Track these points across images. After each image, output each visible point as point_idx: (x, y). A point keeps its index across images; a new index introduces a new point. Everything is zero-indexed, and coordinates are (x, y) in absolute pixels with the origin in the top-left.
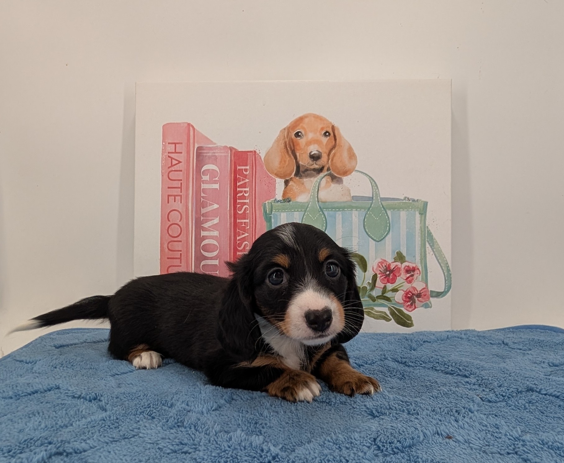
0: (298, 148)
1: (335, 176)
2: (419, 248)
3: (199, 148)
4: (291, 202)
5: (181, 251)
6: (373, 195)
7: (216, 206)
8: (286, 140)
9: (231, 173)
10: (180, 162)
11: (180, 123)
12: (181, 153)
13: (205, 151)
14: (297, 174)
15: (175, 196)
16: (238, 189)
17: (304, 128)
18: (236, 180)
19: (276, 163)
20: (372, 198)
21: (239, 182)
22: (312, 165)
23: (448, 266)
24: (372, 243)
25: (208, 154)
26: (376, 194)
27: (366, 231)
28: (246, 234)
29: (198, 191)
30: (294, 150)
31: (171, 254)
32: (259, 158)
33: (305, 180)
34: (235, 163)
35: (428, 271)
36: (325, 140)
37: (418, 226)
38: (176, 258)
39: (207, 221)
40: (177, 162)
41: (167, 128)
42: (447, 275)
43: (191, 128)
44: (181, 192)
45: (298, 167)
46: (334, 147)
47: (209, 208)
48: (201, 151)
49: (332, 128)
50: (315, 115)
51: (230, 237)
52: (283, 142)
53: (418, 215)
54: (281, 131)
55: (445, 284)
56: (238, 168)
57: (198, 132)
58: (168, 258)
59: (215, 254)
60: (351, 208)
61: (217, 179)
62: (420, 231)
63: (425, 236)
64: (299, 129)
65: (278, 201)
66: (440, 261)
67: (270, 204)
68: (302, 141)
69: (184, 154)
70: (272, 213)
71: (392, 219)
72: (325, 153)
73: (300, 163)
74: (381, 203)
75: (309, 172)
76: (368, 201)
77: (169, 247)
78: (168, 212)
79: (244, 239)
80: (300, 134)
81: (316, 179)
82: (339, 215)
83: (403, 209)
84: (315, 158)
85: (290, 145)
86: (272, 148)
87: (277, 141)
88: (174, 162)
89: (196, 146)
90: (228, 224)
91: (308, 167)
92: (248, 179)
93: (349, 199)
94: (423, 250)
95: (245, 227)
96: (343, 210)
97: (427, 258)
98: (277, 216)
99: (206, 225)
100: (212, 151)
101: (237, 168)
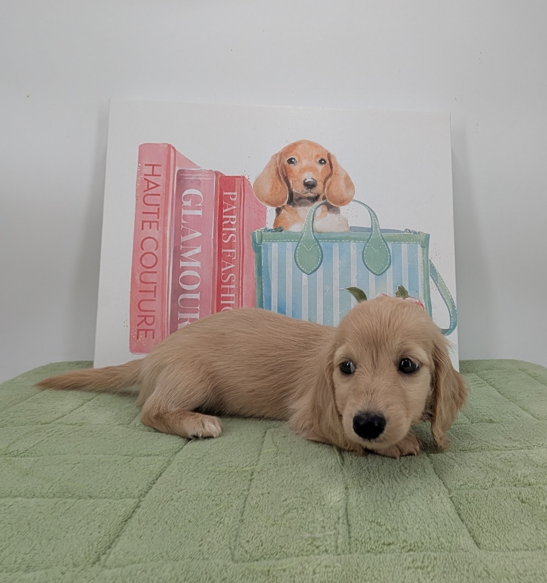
0: (291, 175)
1: (332, 205)
2: (422, 283)
3: (180, 172)
4: (283, 232)
5: (156, 283)
6: (372, 226)
7: (198, 234)
8: (278, 166)
9: (216, 199)
10: (157, 185)
11: (158, 144)
12: (160, 176)
13: (187, 175)
14: (291, 201)
15: (151, 222)
16: (224, 217)
17: (297, 155)
18: (221, 207)
19: (267, 189)
20: (372, 229)
21: (226, 208)
22: (306, 193)
23: (453, 302)
24: (372, 276)
25: (191, 178)
26: (375, 225)
27: (365, 264)
28: (233, 266)
29: (178, 217)
30: (287, 177)
31: (144, 287)
32: (248, 183)
33: (299, 208)
34: (220, 188)
35: (432, 307)
36: (320, 168)
37: (420, 260)
38: (150, 291)
39: (187, 251)
40: (155, 185)
41: (144, 149)
42: (452, 311)
43: (172, 149)
44: (158, 218)
45: (291, 194)
46: (330, 175)
47: (190, 237)
48: (181, 175)
49: (328, 156)
50: (309, 141)
51: (214, 269)
52: (276, 167)
53: (420, 248)
54: (272, 157)
55: (451, 322)
56: (225, 193)
57: (179, 153)
58: (140, 291)
59: (196, 286)
60: (349, 239)
61: (200, 205)
62: (422, 265)
63: (428, 270)
64: (292, 156)
65: (269, 230)
66: (444, 296)
67: (260, 233)
68: (295, 168)
69: (163, 177)
70: (262, 242)
71: (392, 252)
72: (321, 181)
73: (294, 190)
74: (381, 235)
75: (303, 200)
76: (367, 232)
77: (142, 279)
78: (143, 239)
79: (230, 271)
80: (293, 160)
81: (311, 208)
82: (336, 247)
83: (404, 241)
84: (310, 186)
85: (283, 172)
86: (262, 173)
87: (269, 166)
88: (151, 185)
89: (177, 169)
90: (212, 254)
91: (302, 195)
92: (236, 206)
93: (346, 229)
94: (426, 285)
95: (231, 257)
96: (341, 241)
97: (431, 294)
98: (267, 246)
99: (186, 255)
100: (196, 175)
101: (223, 194)
